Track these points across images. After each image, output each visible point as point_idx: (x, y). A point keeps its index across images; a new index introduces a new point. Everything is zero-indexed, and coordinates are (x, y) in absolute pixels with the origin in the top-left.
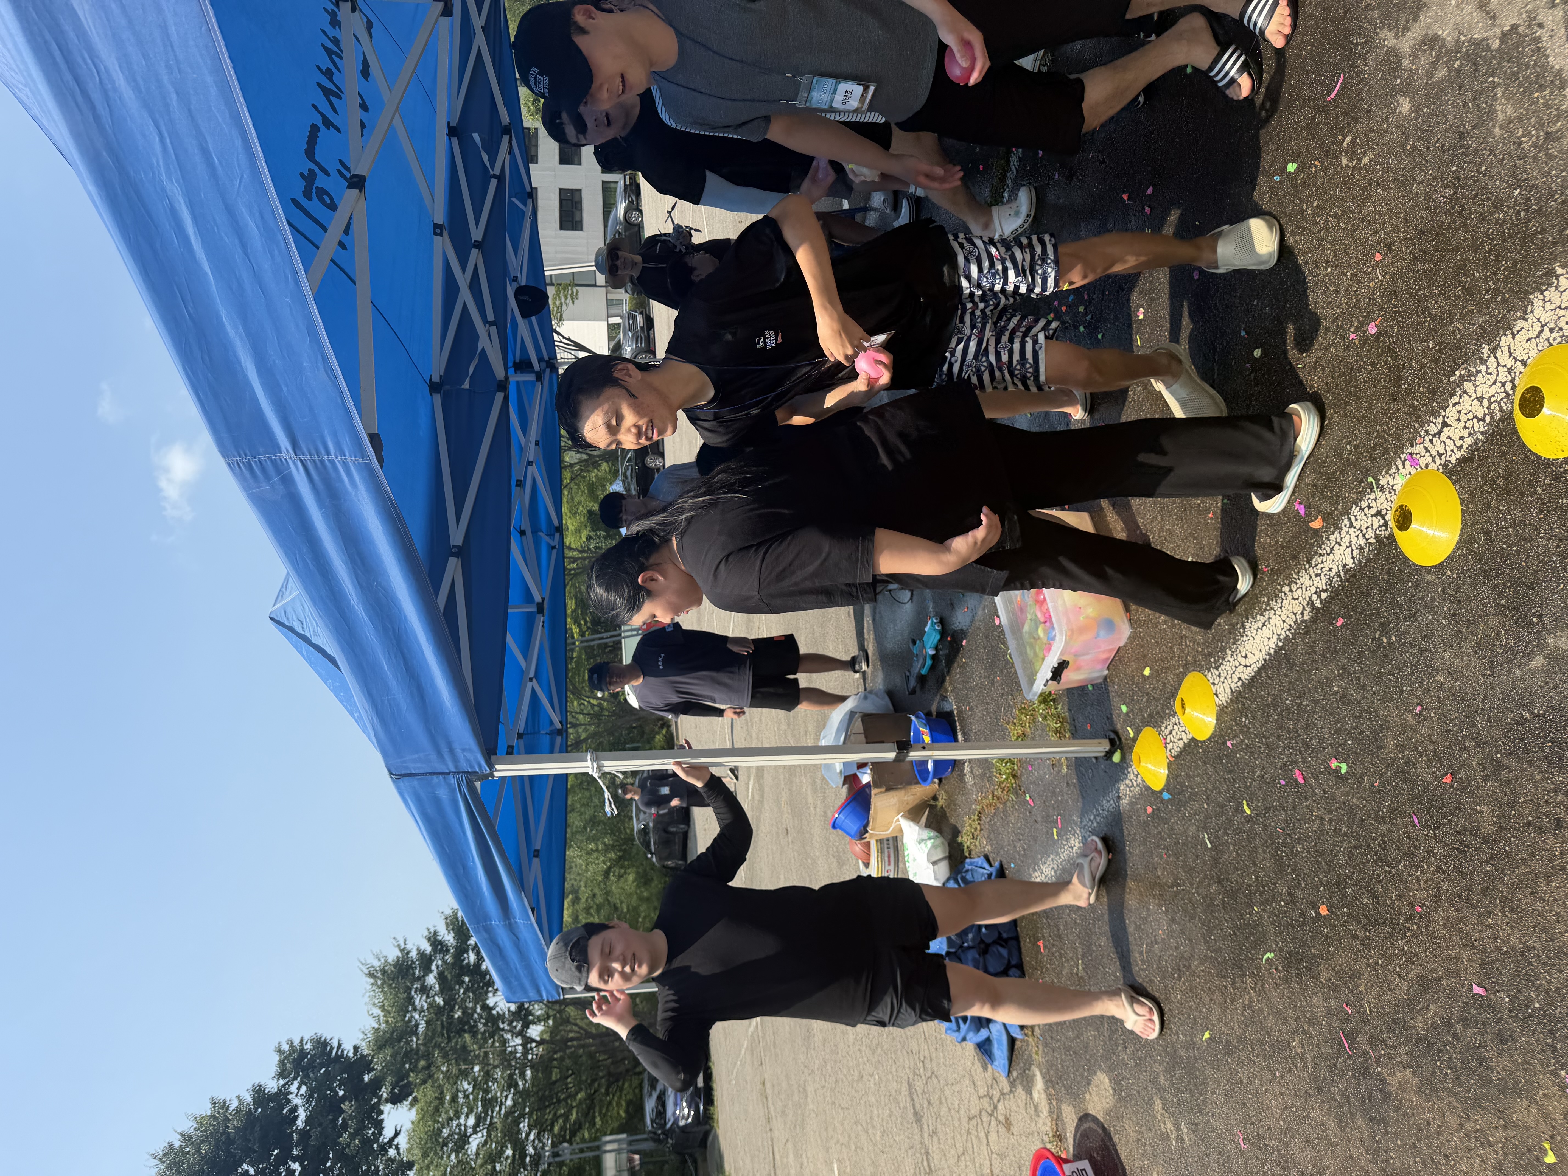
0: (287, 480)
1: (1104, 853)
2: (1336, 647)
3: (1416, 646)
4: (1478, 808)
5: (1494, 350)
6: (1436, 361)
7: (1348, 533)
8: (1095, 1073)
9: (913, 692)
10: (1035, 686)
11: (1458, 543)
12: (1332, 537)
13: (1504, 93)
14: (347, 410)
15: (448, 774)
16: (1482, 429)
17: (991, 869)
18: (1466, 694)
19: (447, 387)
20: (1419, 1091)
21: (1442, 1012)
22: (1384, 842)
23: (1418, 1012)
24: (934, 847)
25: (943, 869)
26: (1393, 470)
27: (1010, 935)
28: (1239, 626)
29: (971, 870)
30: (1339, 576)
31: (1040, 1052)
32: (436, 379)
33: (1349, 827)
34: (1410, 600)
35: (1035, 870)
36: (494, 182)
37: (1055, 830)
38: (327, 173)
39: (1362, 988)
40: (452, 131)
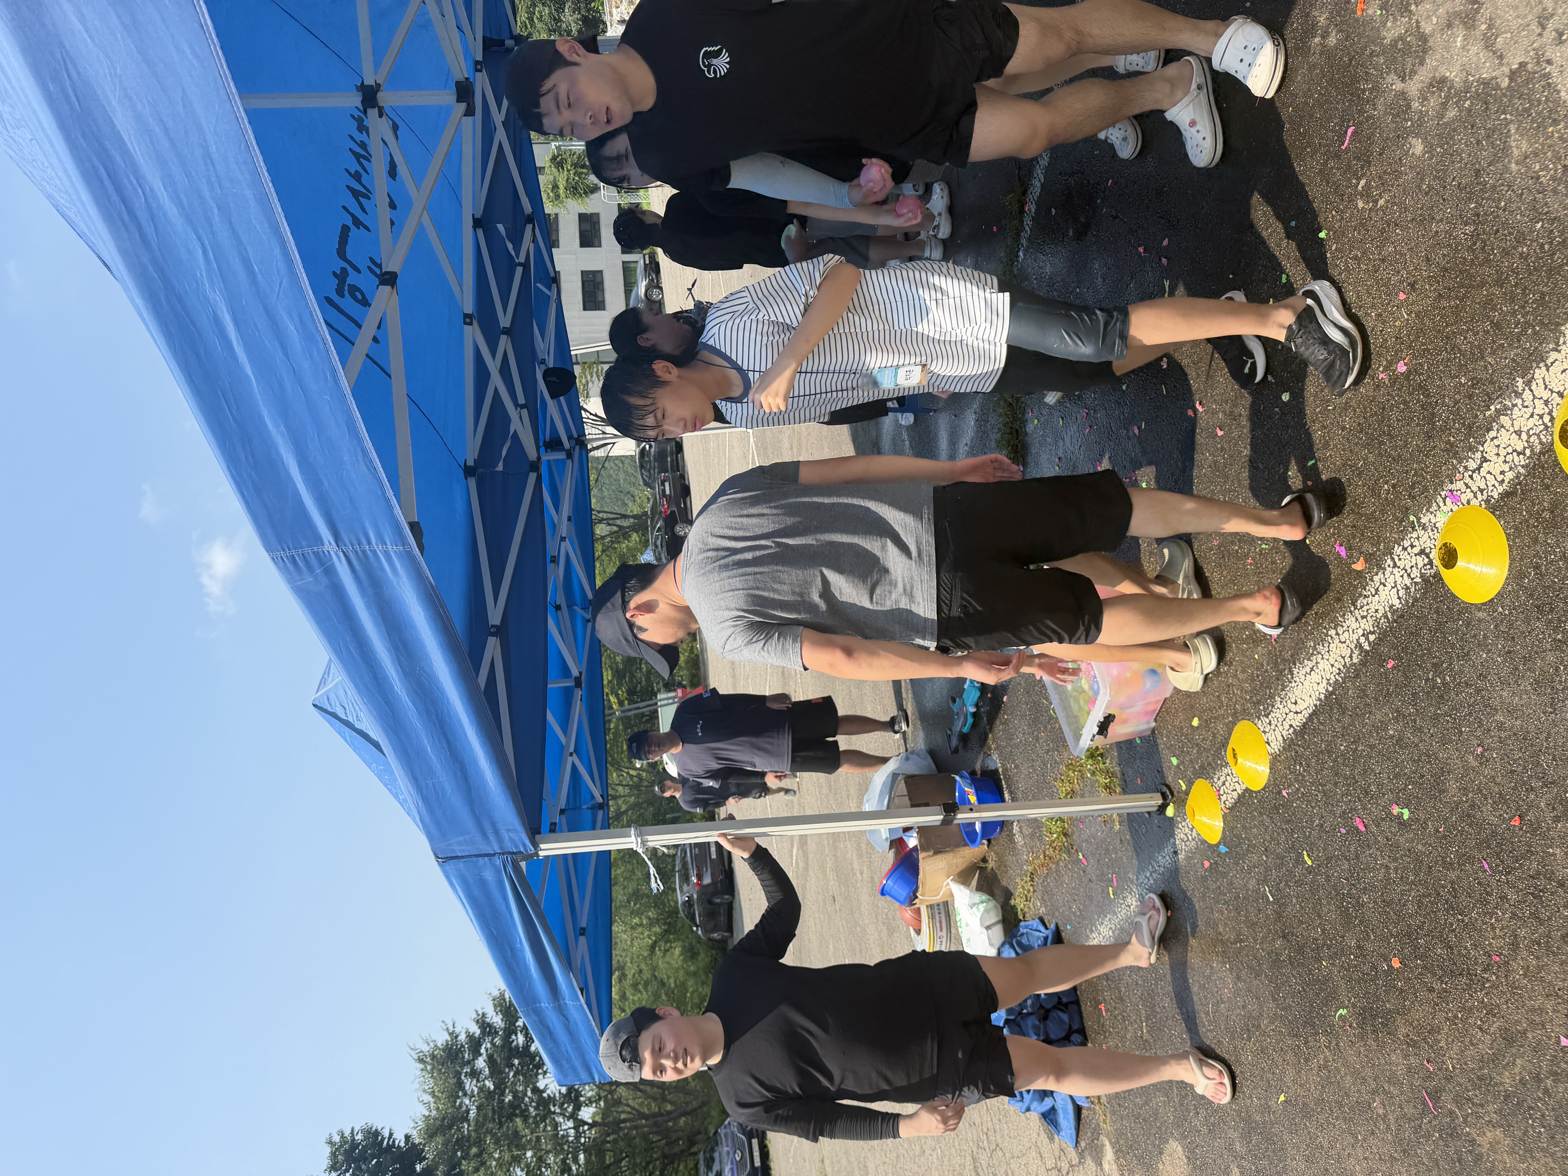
0: (330, 571)
1: (1162, 910)
2: (1388, 690)
3: (1472, 685)
4: (1551, 850)
5: (1528, 383)
6: (1470, 397)
7: (1392, 573)
8: (1167, 1142)
9: (956, 751)
10: (1081, 742)
11: (1507, 579)
12: (1376, 578)
13: (1517, 129)
14: (387, 500)
15: (494, 855)
16: (1523, 463)
17: (1047, 932)
18: (1528, 732)
19: (481, 471)
20: (1512, 1152)
21: (1529, 1066)
22: (1454, 889)
23: (1504, 1067)
24: (987, 911)
25: (998, 934)
26: (1434, 507)
27: (1070, 999)
28: (1286, 672)
29: (1027, 933)
30: (1386, 617)
31: (1108, 1121)
32: (470, 463)
33: (1416, 875)
34: (1462, 638)
35: (1092, 931)
36: (519, 270)
37: (1110, 889)
38: (359, 271)
39: (1443, 1044)
40: (477, 223)
